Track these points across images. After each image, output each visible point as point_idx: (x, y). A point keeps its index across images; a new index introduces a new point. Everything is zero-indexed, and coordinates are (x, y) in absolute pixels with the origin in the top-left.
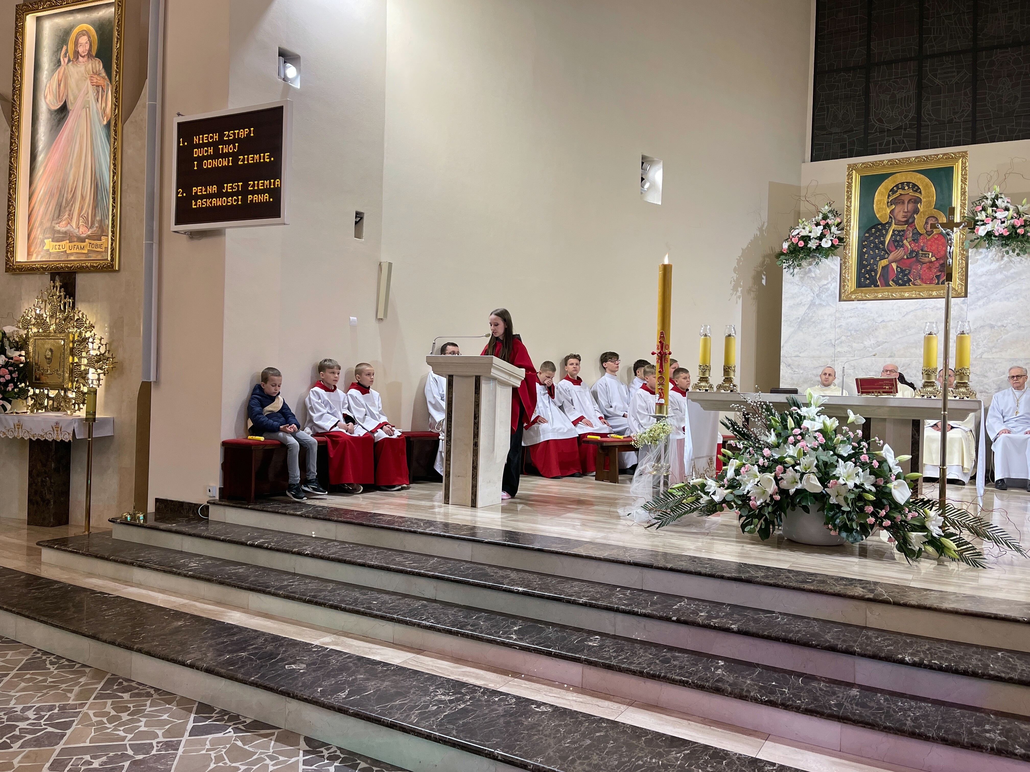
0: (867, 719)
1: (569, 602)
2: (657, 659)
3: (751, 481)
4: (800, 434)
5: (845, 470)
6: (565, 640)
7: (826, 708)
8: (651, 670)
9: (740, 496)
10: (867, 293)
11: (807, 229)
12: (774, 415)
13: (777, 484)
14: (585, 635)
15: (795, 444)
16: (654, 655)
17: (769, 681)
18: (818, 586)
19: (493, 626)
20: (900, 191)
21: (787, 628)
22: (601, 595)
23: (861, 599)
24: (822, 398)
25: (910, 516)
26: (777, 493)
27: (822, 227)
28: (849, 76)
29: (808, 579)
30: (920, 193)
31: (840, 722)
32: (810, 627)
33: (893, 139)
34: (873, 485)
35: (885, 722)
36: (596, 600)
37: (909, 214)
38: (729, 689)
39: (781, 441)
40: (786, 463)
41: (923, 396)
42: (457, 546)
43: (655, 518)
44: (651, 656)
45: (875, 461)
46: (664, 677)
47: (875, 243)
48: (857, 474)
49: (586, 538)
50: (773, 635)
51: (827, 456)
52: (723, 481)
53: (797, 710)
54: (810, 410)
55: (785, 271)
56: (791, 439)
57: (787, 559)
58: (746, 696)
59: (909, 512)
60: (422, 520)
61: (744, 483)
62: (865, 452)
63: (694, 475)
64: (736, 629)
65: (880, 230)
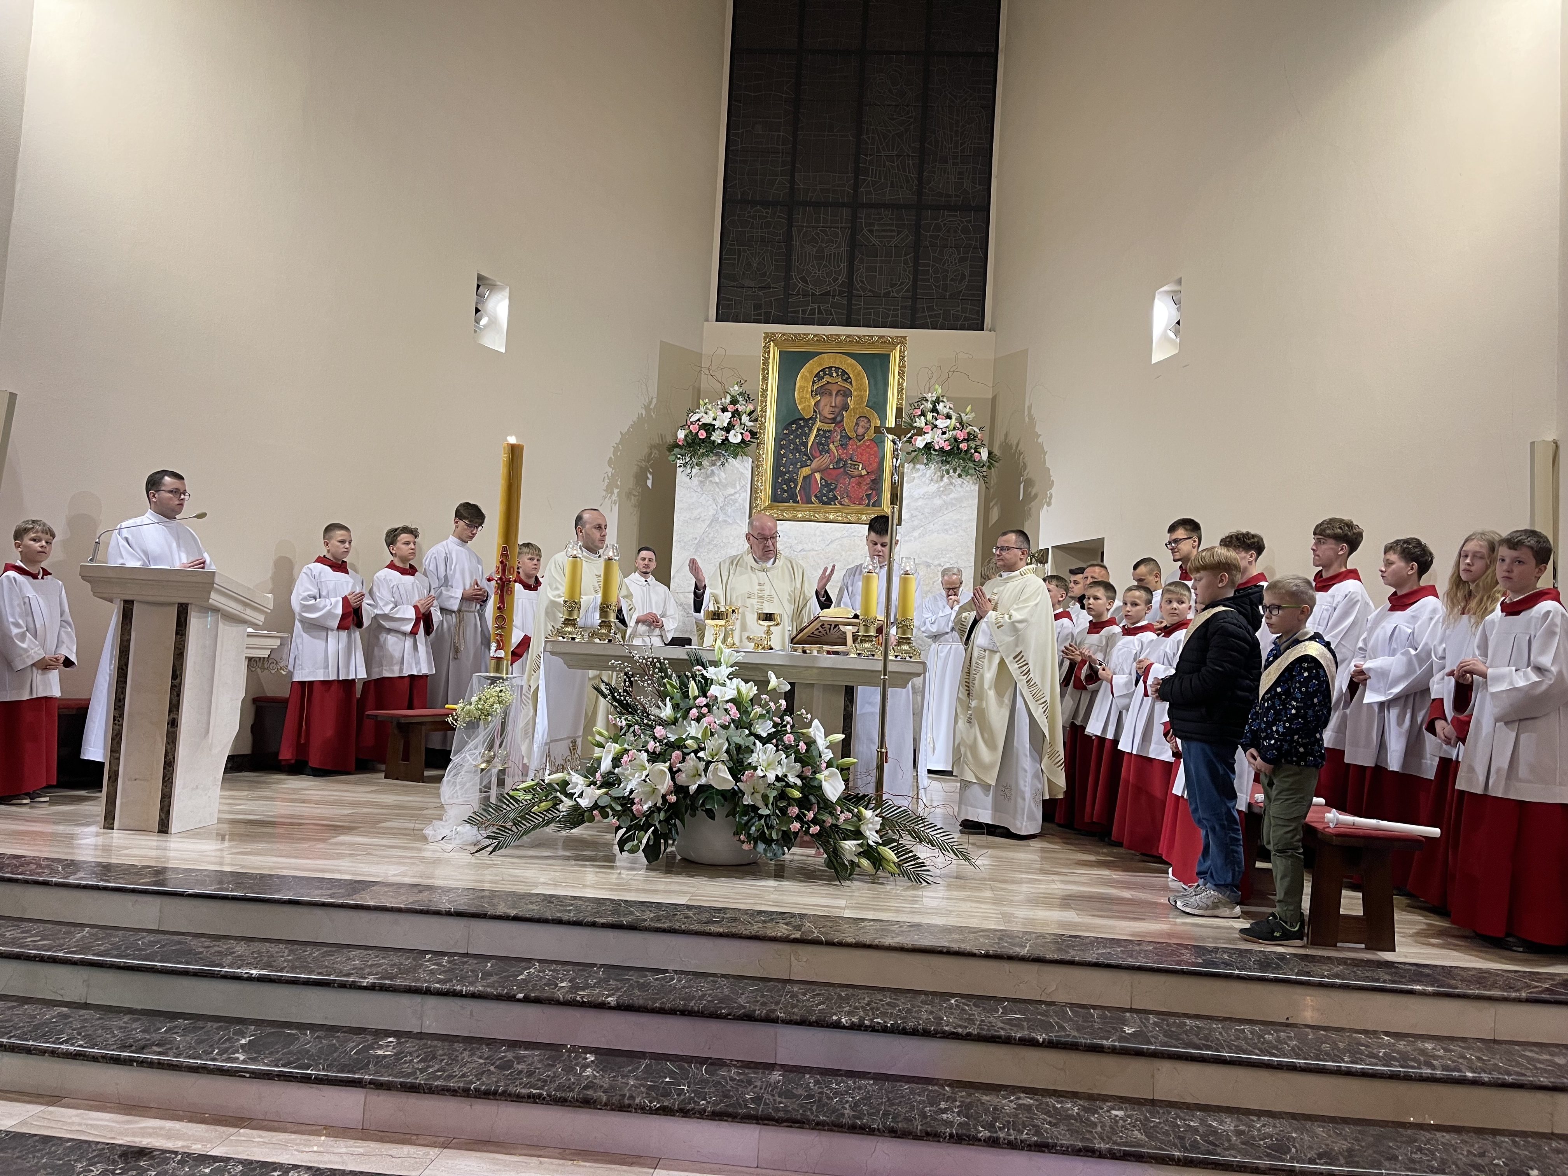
0: (793, 1115)
1: (343, 986)
2: (492, 1065)
3: (636, 775)
4: (705, 706)
5: (765, 757)
6: (335, 1052)
7: (740, 1105)
8: (483, 1084)
9: (619, 798)
10: (783, 511)
11: (711, 414)
12: (670, 678)
13: (673, 779)
14: (370, 1038)
15: (698, 720)
16: (486, 1059)
17: (660, 1077)
18: (729, 927)
19: (200, 1042)
20: (827, 378)
21: (686, 993)
22: (400, 969)
23: (786, 940)
24: (736, 654)
25: (842, 818)
26: (671, 793)
27: (729, 415)
28: (767, 213)
29: (714, 917)
30: (851, 383)
31: (758, 1124)
32: (718, 988)
33: (819, 307)
34: (798, 776)
35: (817, 1116)
36: (391, 980)
37: (837, 410)
38: (604, 1098)
39: (679, 715)
40: (686, 748)
41: (859, 654)
42: (130, 904)
43: (488, 837)
44: (482, 1061)
45: (801, 744)
46: (504, 1092)
47: (795, 444)
48: (779, 763)
49: (374, 876)
50: (668, 1005)
51: (740, 737)
52: (593, 775)
53: (702, 1115)
54: (720, 671)
55: (679, 470)
56: (694, 711)
57: (685, 889)
58: (629, 1106)
59: (841, 812)
60: (59, 861)
61: (626, 778)
62: (789, 731)
63: (548, 767)
64: (613, 1004)
65: (801, 427)
